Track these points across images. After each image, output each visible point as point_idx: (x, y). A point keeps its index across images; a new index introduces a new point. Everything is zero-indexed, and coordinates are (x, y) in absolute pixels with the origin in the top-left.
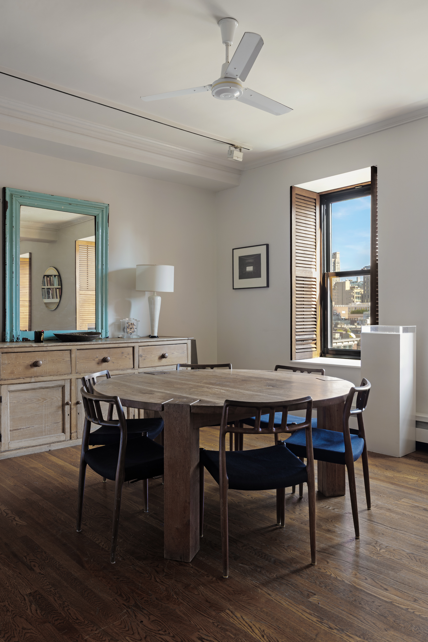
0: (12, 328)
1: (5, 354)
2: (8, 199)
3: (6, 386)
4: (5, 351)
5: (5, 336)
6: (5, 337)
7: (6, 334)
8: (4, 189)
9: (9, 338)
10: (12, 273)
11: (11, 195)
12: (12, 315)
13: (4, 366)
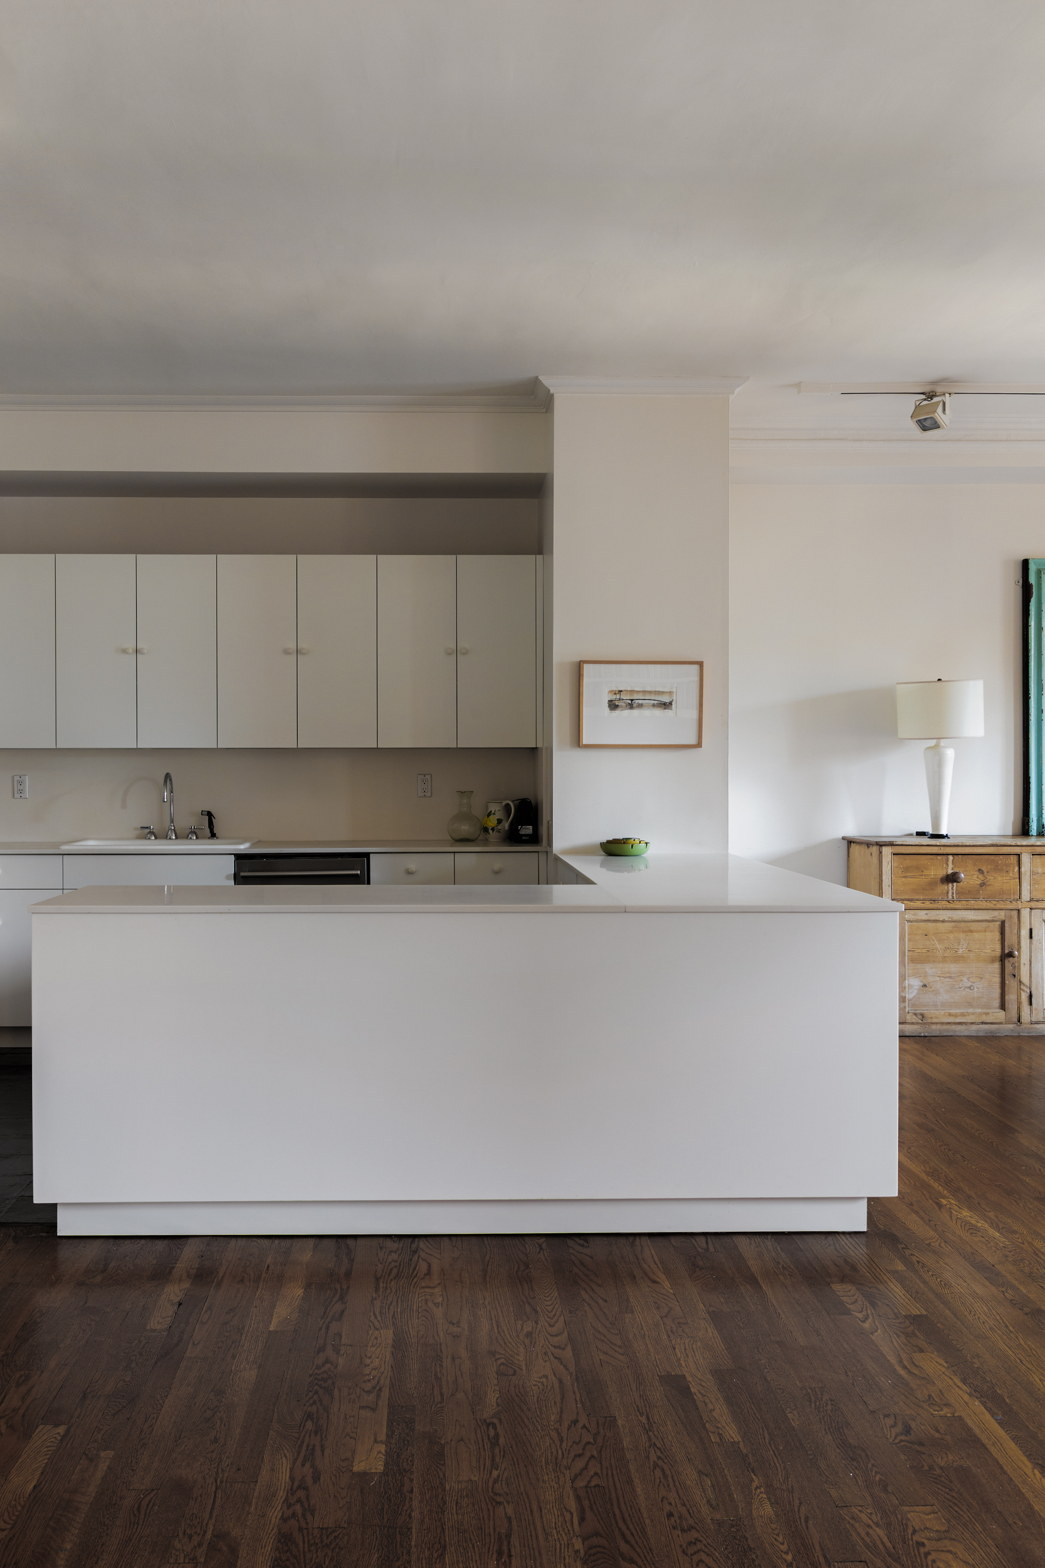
0: (1042, 811)
1: (1038, 856)
2: (1032, 579)
3: (1039, 910)
4: (1039, 851)
5: (1028, 825)
6: (1029, 827)
7: (1031, 821)
8: (1025, 563)
9: (1035, 828)
10: (1041, 712)
11: (1039, 573)
12: (1041, 787)
13: (1035, 877)
